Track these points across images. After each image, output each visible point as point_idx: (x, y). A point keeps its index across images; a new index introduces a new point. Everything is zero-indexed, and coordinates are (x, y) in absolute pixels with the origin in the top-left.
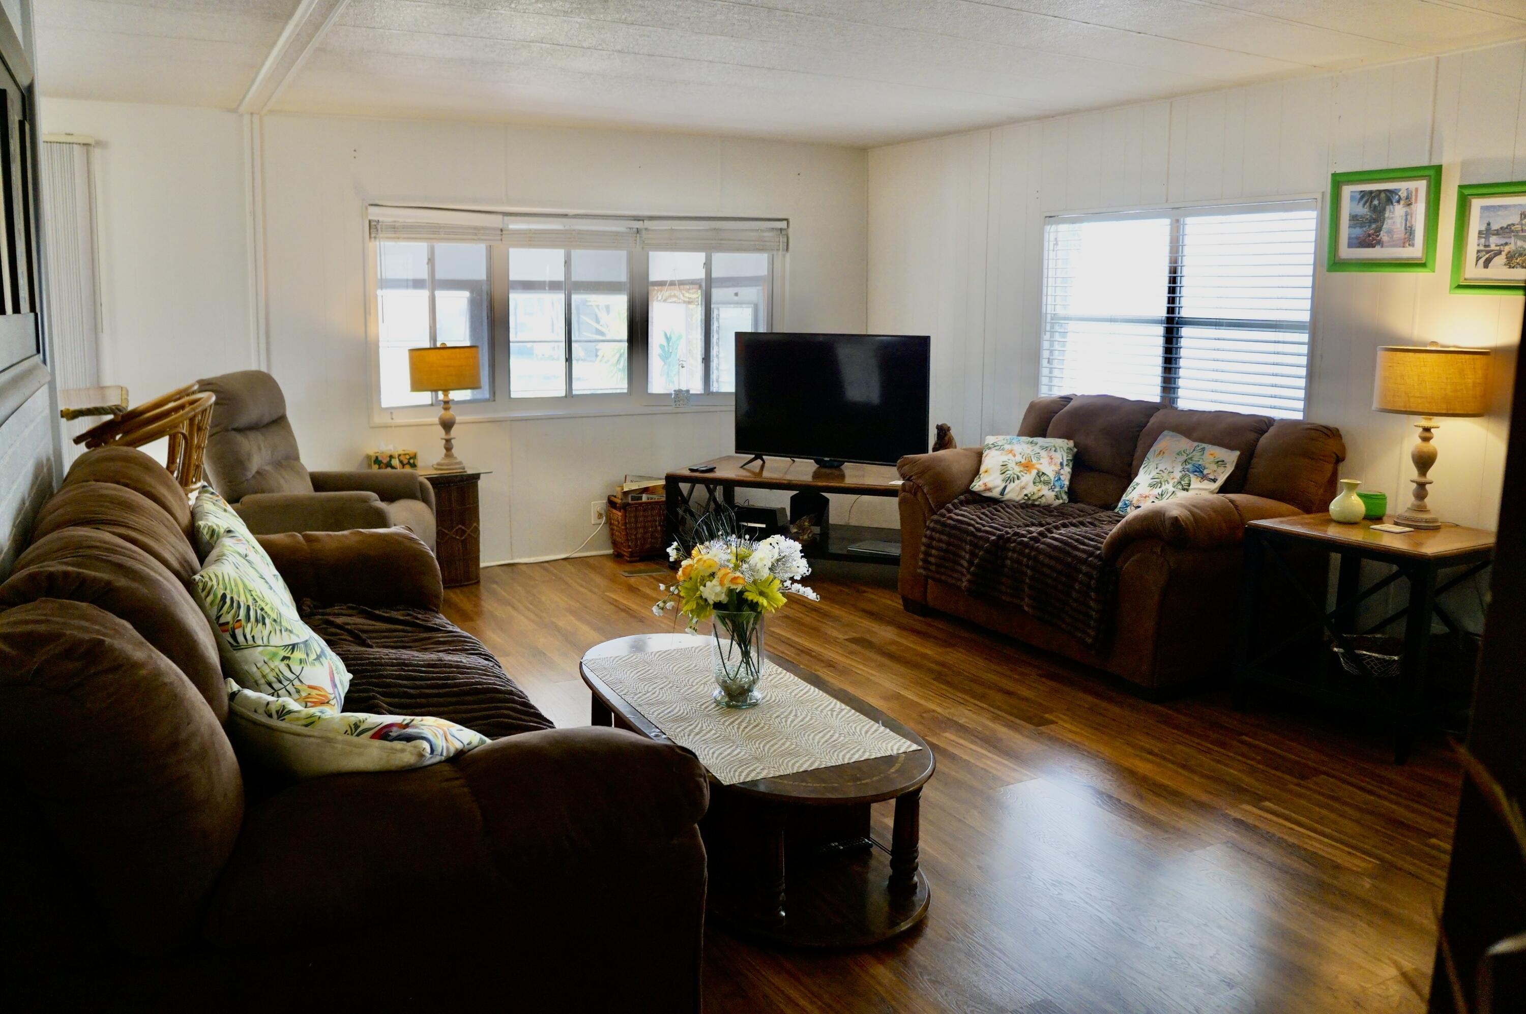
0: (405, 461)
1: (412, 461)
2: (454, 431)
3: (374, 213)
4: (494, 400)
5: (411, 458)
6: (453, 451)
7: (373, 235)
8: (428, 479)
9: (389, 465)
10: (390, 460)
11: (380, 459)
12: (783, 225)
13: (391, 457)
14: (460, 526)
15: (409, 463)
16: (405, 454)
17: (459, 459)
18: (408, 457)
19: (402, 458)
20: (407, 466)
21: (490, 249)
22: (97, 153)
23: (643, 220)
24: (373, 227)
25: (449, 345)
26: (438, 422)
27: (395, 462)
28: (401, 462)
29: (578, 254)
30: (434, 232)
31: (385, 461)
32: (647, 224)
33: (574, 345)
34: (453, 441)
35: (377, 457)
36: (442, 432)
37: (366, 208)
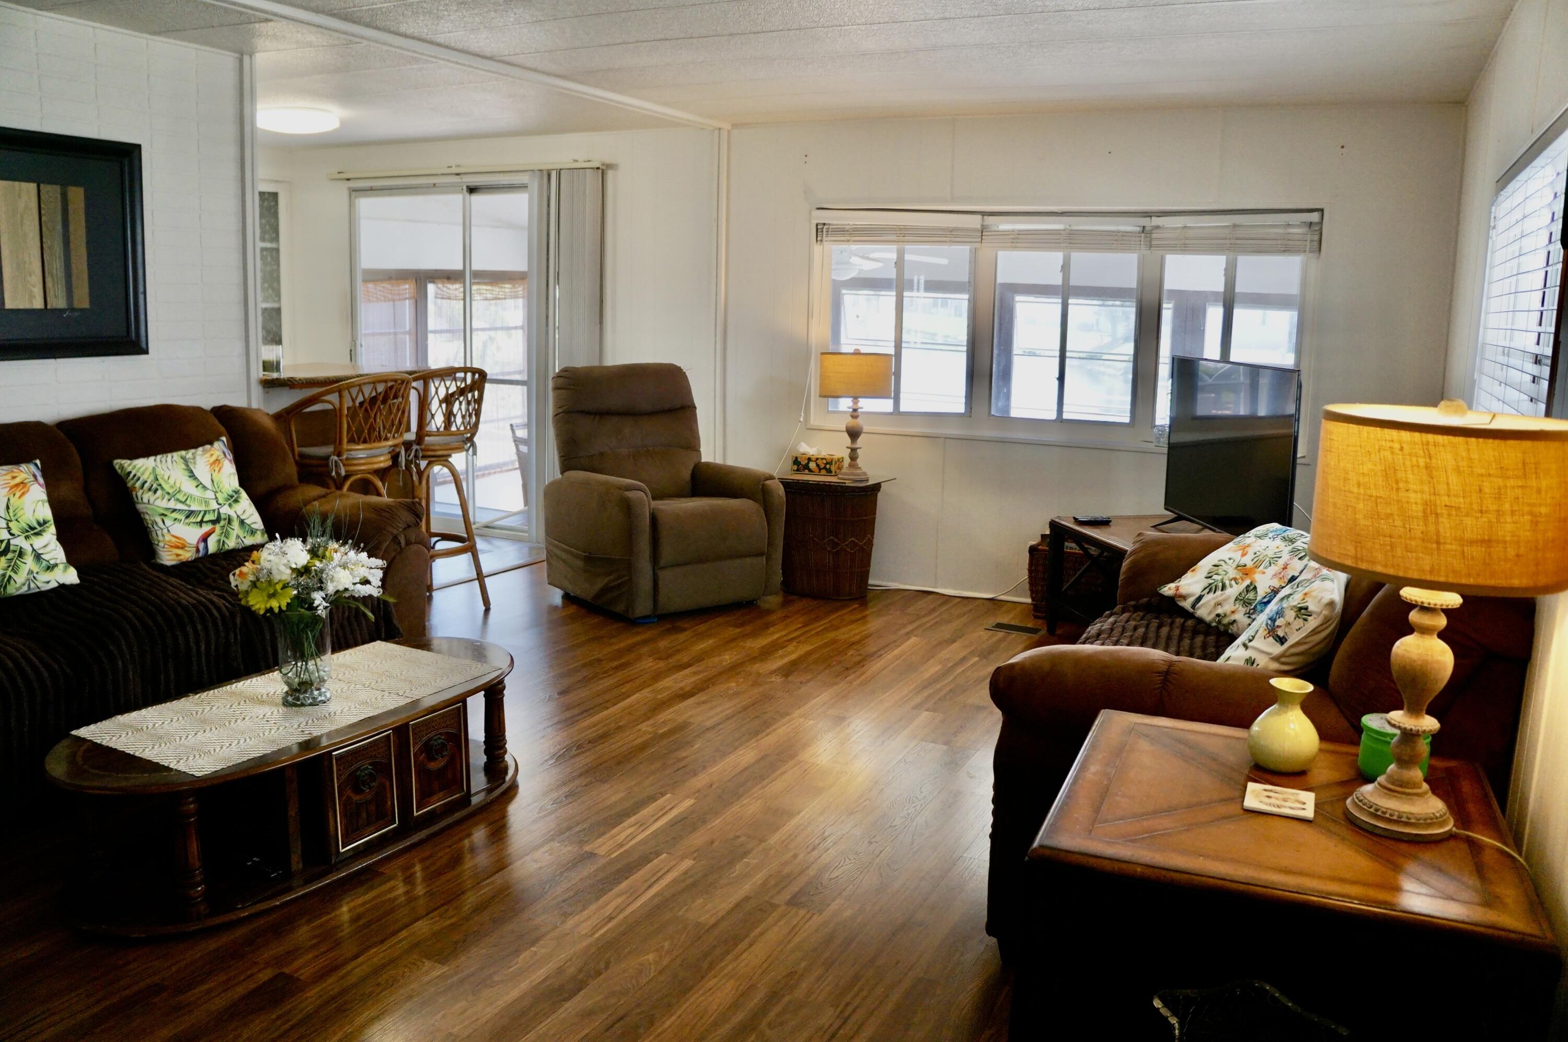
0: (822, 466)
1: (828, 466)
2: (860, 441)
3: (823, 217)
4: (970, 417)
5: (827, 463)
6: (858, 461)
7: (819, 239)
8: (782, 483)
9: (806, 467)
10: (808, 463)
11: (799, 460)
12: (1315, 217)
13: (809, 459)
14: (832, 538)
15: (825, 468)
16: (823, 459)
17: (864, 469)
18: (825, 462)
19: (819, 462)
20: (823, 472)
21: (974, 253)
22: (610, 174)
23: (1151, 217)
24: (820, 230)
25: (862, 351)
26: (845, 429)
27: (812, 465)
28: (818, 465)
29: (1078, 257)
30: (903, 235)
31: (804, 463)
32: (1156, 221)
33: (1068, 361)
34: (858, 451)
35: (797, 458)
36: (847, 440)
37: (810, 211)
